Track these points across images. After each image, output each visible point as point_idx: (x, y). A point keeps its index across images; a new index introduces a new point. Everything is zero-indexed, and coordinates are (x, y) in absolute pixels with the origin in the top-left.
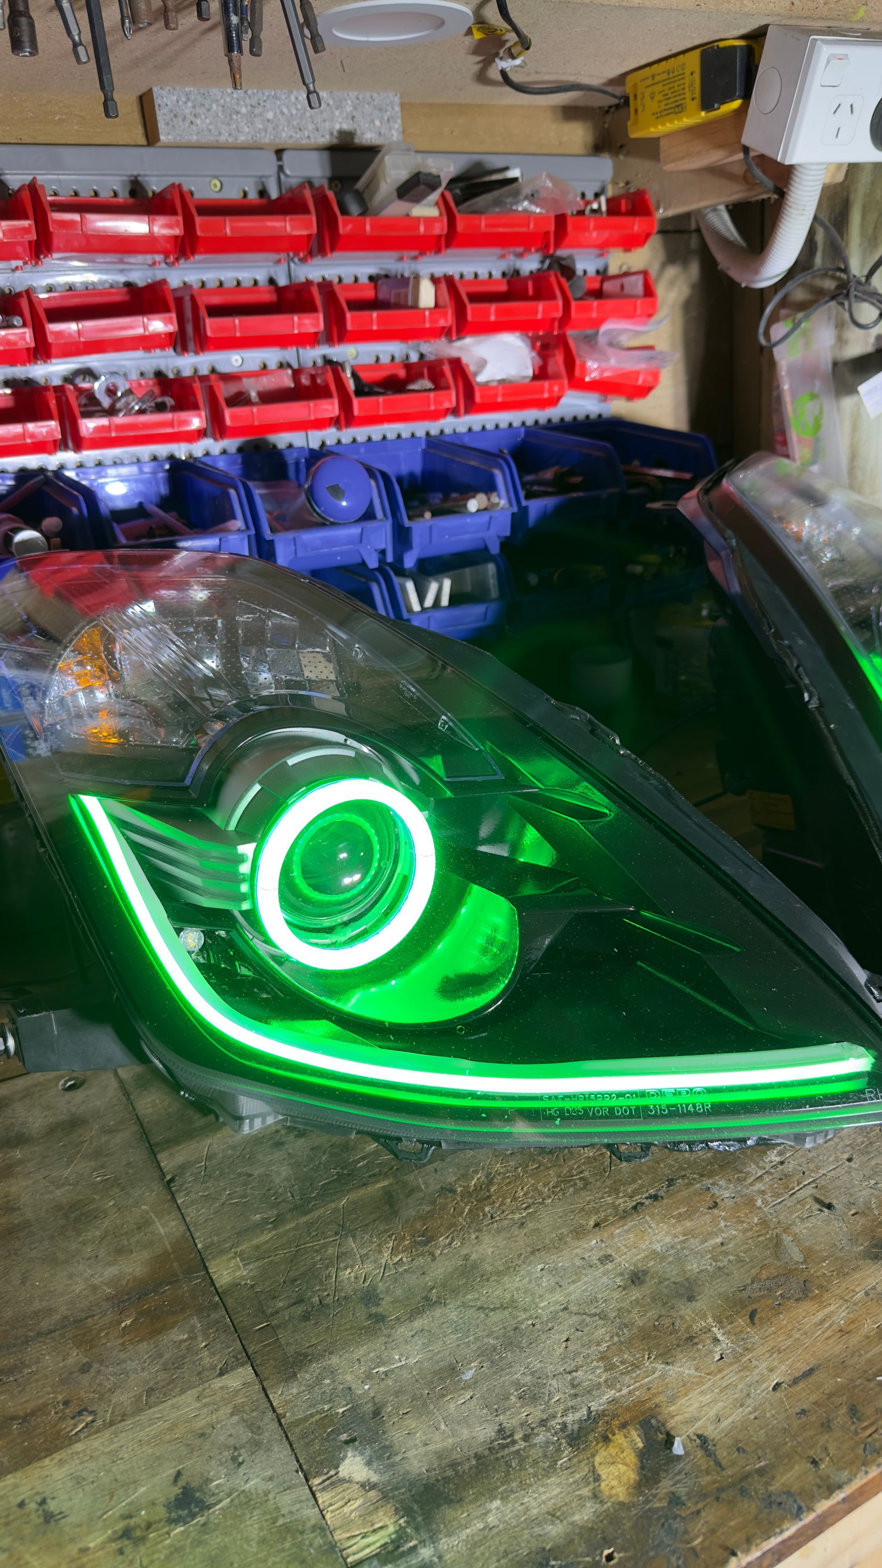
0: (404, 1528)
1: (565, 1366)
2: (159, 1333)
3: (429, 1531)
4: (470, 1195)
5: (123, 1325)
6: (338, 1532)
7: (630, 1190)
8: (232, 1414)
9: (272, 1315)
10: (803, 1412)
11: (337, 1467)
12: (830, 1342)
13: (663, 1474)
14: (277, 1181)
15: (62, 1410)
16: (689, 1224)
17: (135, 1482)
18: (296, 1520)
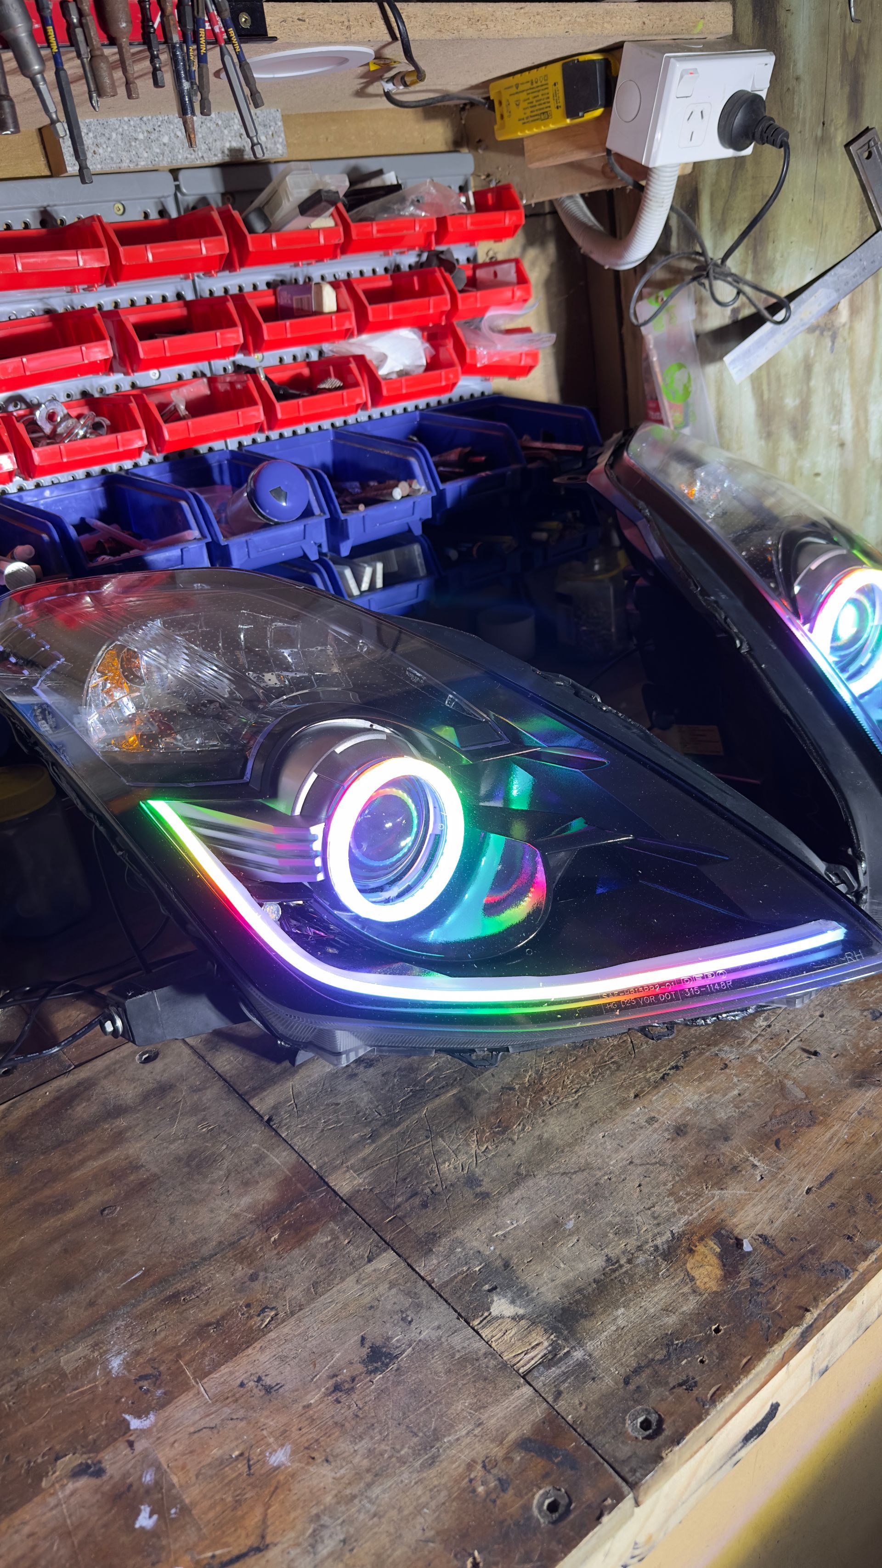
0: (556, 1341)
1: (644, 1205)
2: (306, 1240)
3: (576, 1340)
4: (527, 1089)
5: (273, 1239)
6: (505, 1354)
7: (655, 1065)
8: (390, 1288)
9: (395, 1209)
10: (833, 1205)
11: (489, 1309)
12: (840, 1152)
13: (741, 1267)
14: (362, 1105)
15: (247, 1312)
16: (709, 1084)
17: (329, 1351)
18: (469, 1353)
